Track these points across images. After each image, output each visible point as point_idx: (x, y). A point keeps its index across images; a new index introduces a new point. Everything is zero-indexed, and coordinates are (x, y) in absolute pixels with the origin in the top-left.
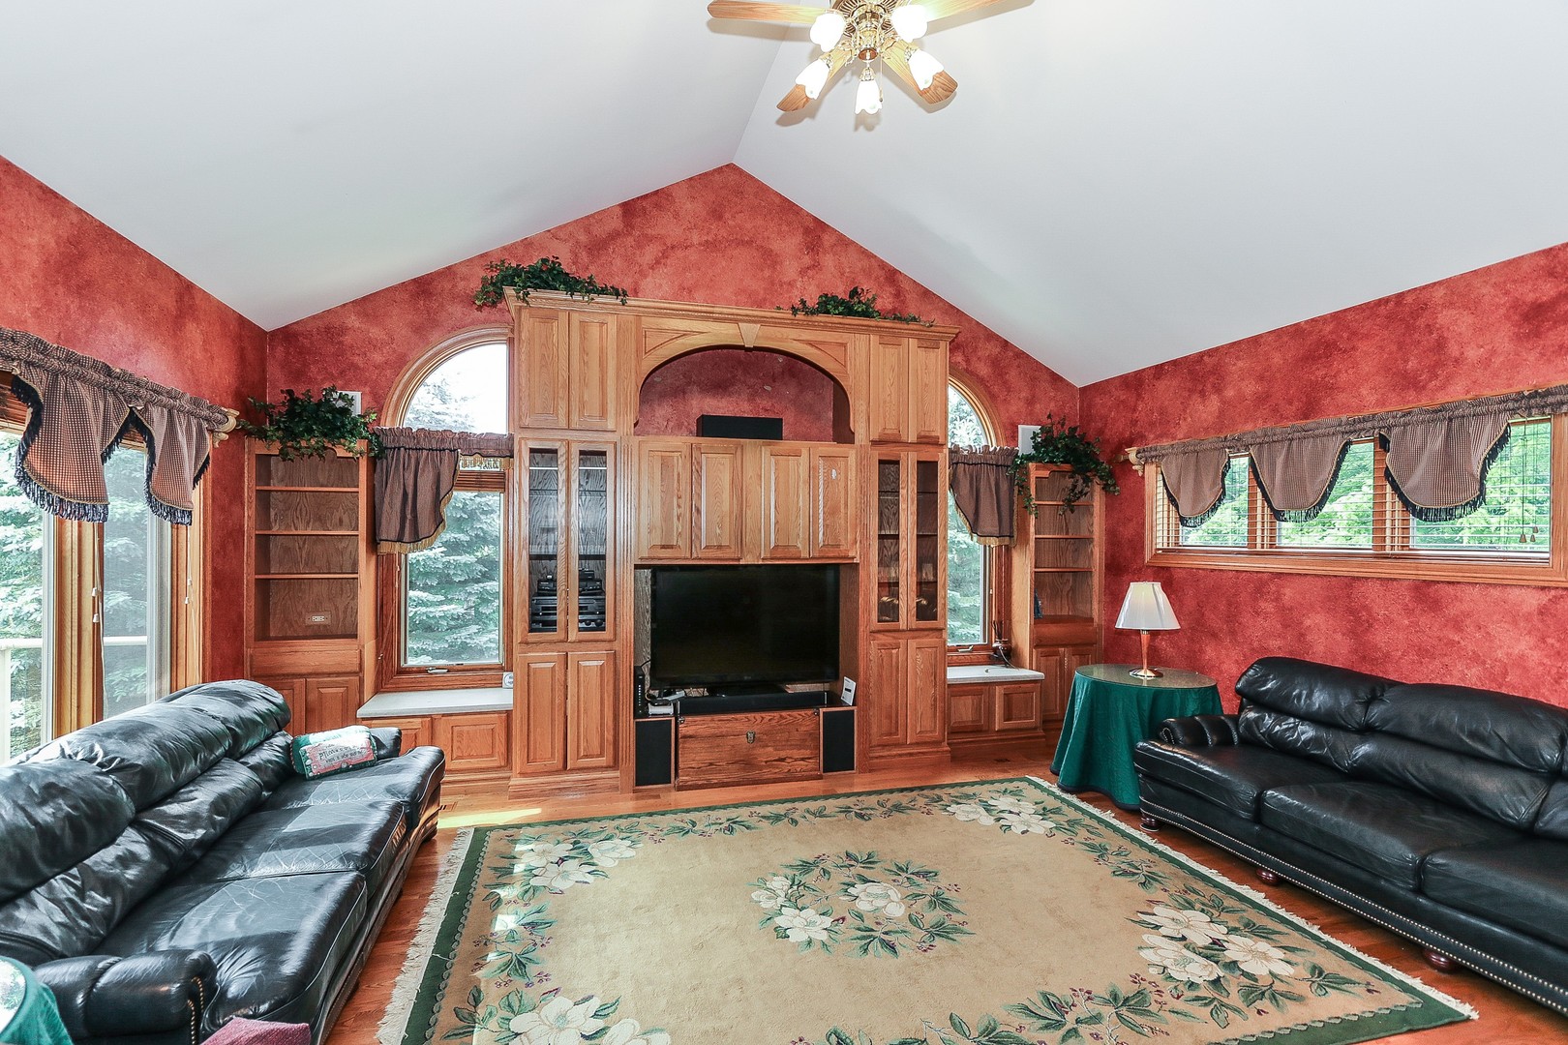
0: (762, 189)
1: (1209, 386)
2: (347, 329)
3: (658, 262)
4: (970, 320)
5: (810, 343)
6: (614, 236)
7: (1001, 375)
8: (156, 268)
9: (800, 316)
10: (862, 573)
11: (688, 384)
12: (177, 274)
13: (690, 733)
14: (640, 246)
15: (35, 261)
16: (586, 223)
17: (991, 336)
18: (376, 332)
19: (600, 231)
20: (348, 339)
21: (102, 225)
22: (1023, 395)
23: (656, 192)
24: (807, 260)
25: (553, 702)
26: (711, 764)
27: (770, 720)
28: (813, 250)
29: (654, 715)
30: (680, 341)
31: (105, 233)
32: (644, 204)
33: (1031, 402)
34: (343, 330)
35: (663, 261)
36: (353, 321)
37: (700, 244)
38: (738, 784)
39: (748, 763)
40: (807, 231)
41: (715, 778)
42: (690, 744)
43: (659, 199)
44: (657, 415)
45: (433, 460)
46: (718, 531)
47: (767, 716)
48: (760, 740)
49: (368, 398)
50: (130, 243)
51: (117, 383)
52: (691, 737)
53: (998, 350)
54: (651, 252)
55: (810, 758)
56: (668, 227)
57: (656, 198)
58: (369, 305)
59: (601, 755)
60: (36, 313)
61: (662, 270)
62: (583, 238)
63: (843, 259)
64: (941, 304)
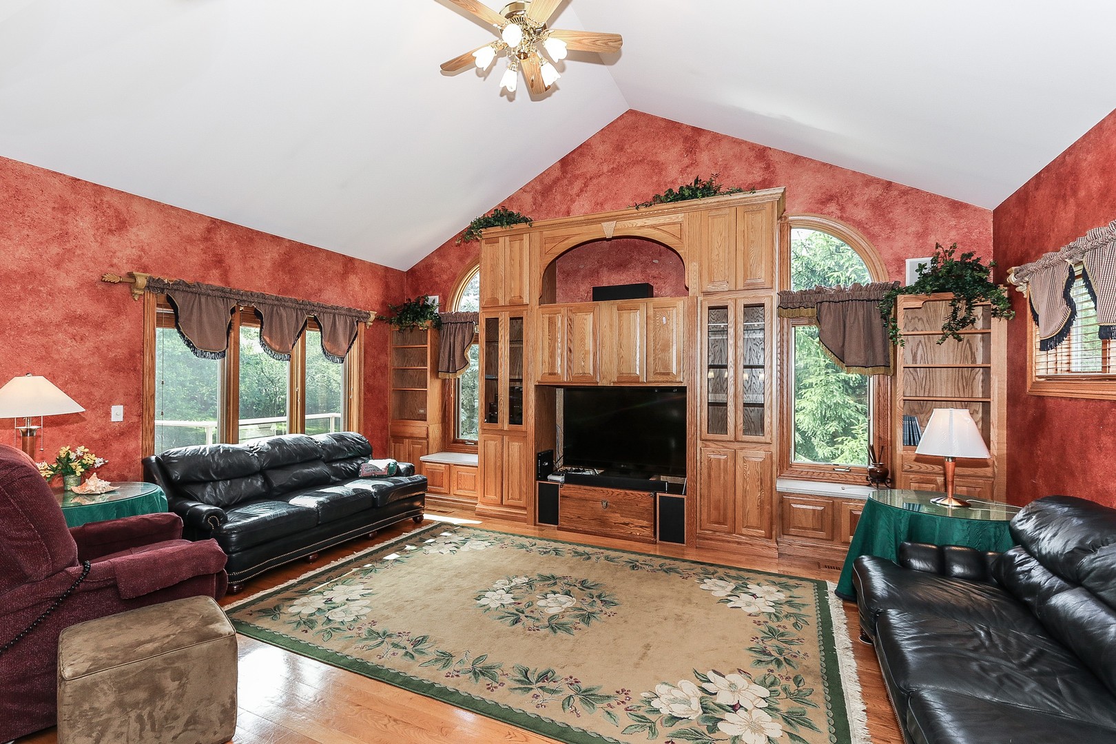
0: (651, 119)
1: (1068, 189)
2: (434, 264)
3: (582, 191)
4: (843, 171)
5: (654, 227)
6: (556, 181)
7: (883, 215)
8: (330, 255)
9: (643, 209)
10: (689, 394)
11: (600, 267)
12: (344, 256)
13: (566, 495)
14: (571, 183)
15: (269, 264)
16: (540, 179)
17: (869, 181)
18: (445, 264)
19: (547, 181)
20: (434, 270)
21: (301, 244)
22: (912, 229)
23: (581, 146)
24: (686, 161)
25: (495, 464)
26: (579, 517)
27: (618, 495)
28: (691, 152)
29: (552, 480)
30: (566, 242)
31: (303, 247)
32: (573, 156)
33: (922, 235)
34: (432, 265)
35: (585, 189)
36: (436, 260)
37: (608, 172)
38: (595, 534)
39: (603, 522)
40: (686, 139)
41: (581, 527)
42: (566, 502)
43: (583, 150)
44: (581, 290)
45: (462, 328)
46: (583, 364)
47: (617, 491)
48: (610, 507)
49: (441, 298)
50: (316, 248)
51: (302, 306)
52: (567, 497)
53: (879, 192)
54: (578, 185)
55: (646, 527)
56: (588, 166)
57: (580, 149)
58: (441, 251)
59: (520, 499)
60: (269, 284)
61: (585, 195)
62: (539, 188)
63: (717, 152)
64: (812, 165)
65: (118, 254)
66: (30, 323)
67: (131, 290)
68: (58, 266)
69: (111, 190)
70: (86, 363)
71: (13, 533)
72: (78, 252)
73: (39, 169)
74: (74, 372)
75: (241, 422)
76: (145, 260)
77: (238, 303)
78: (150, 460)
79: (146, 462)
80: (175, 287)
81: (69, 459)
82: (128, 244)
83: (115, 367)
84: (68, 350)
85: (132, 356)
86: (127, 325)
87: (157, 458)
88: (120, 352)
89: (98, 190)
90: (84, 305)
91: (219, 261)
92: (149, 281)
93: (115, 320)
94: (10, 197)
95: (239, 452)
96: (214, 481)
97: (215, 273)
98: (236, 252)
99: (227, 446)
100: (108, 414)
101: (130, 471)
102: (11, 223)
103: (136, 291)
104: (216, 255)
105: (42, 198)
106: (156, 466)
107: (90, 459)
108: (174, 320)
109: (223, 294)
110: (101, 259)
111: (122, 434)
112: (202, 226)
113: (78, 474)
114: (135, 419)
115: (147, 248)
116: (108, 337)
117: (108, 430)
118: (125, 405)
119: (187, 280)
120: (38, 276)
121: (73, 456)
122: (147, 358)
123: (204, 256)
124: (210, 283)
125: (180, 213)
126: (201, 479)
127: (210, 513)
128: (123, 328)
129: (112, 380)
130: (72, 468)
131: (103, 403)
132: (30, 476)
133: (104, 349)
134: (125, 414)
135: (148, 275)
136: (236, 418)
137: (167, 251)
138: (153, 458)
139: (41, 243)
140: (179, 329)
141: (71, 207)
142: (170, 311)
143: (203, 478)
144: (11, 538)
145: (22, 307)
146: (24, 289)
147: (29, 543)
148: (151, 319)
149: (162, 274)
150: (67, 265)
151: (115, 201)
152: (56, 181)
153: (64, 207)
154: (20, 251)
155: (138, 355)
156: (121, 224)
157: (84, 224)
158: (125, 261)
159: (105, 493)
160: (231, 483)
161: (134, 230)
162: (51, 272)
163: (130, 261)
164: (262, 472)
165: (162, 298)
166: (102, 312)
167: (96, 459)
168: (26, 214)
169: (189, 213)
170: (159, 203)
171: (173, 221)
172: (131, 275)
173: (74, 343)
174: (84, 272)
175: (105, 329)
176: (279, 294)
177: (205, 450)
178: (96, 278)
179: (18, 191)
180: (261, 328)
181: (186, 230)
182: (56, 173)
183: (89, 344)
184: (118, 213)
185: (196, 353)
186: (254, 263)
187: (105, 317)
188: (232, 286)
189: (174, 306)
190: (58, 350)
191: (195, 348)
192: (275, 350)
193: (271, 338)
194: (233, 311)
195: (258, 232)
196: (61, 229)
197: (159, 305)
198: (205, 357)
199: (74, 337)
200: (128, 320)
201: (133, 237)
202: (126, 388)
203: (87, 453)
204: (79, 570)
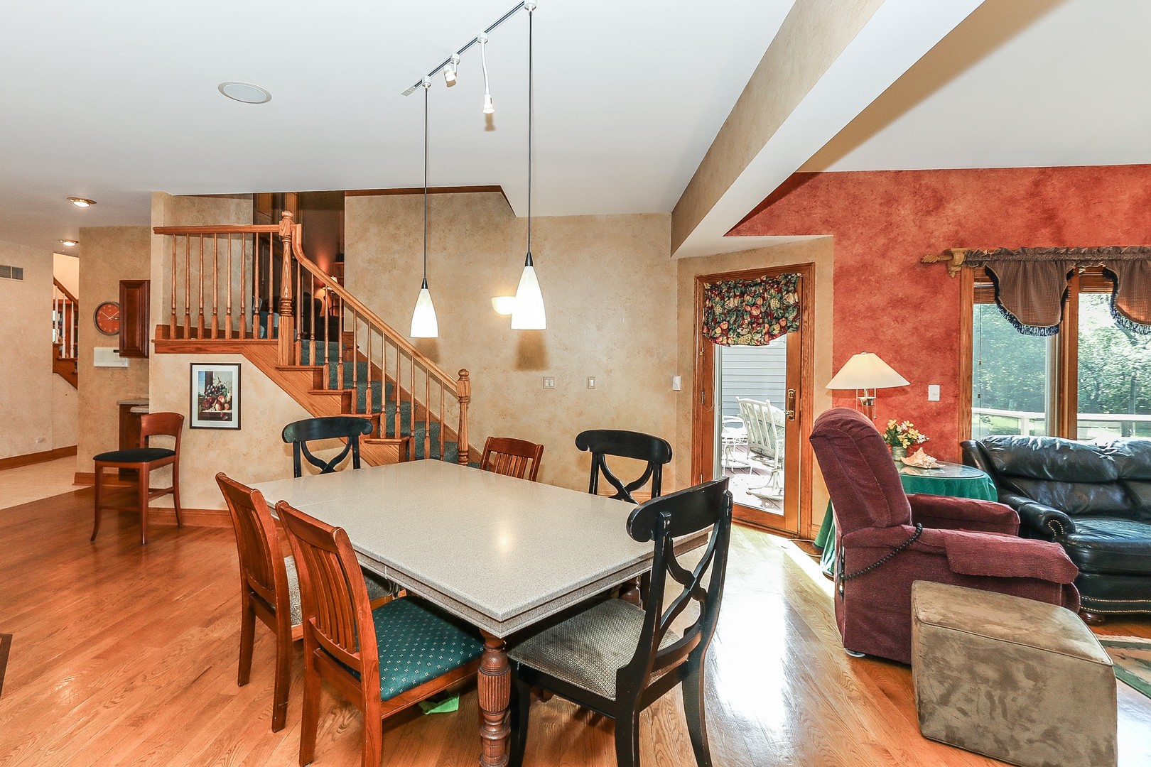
65: (936, 234)
66: (863, 310)
67: (947, 267)
68: (884, 255)
69: (929, 171)
70: (906, 343)
71: (863, 482)
72: (900, 239)
73: (870, 172)
74: (896, 352)
75: (1080, 416)
76: (962, 234)
77: (1077, 264)
78: (969, 444)
79: (965, 446)
80: (995, 258)
81: (896, 432)
82: (945, 221)
83: (932, 346)
84: (891, 331)
85: (948, 335)
86: (943, 304)
87: (977, 443)
88: (937, 332)
89: (918, 175)
90: (905, 289)
91: (1050, 217)
92: (966, 256)
93: (932, 300)
94: (850, 203)
95: (1082, 451)
96: (1049, 480)
97: (1045, 232)
98: (1074, 200)
99: (1065, 441)
100: (925, 393)
101: (946, 453)
102: (850, 226)
103: (953, 269)
104: (1046, 211)
105: (873, 197)
106: (977, 450)
107: (914, 433)
108: (995, 295)
109: (1056, 257)
110: (920, 242)
111: (938, 414)
112: (1027, 181)
113: (905, 447)
114: (951, 400)
115: (963, 221)
116: (926, 317)
117: (925, 409)
118: (941, 385)
119: (1009, 247)
120: (869, 268)
121: (899, 429)
122: (964, 337)
123: (1030, 216)
124: (1038, 245)
125: (1001, 173)
126: (1033, 474)
127: (1051, 517)
128: (940, 307)
129: (929, 359)
130: (899, 441)
131: (921, 382)
132: (874, 436)
133: (922, 329)
134: (941, 394)
135: (966, 249)
136: (1074, 409)
137: (985, 219)
138: (973, 442)
139: (871, 238)
140: (999, 303)
141: (894, 199)
142: (990, 284)
143: (1035, 474)
144: (860, 485)
145: (857, 296)
146: (859, 280)
147: (874, 493)
148: (968, 295)
149: (980, 246)
150: (892, 253)
151: (933, 182)
152: (883, 179)
153: (890, 201)
154: (856, 249)
155: (955, 334)
156: (938, 202)
157: (905, 212)
158: (941, 240)
159: (931, 469)
160: (1073, 490)
161: (951, 205)
162: (879, 262)
163: (947, 238)
164: (1121, 482)
165: (980, 272)
166: (921, 294)
167: (918, 435)
168: (861, 215)
169: (1011, 170)
170: (976, 170)
171: (992, 185)
172: (948, 253)
173: (896, 325)
174: (904, 257)
175: (923, 310)
176: (1145, 243)
177: (1035, 442)
178: (915, 261)
179: (855, 197)
180: (1114, 293)
181: (1008, 191)
182: (882, 171)
183: (909, 325)
184: (935, 191)
185: (1021, 329)
186: (1102, 209)
187: (923, 297)
188: (1068, 245)
189: (993, 278)
190: (883, 332)
191: (1019, 323)
192: (1136, 321)
193: (1129, 305)
194: (1070, 275)
195: (1108, 167)
196: (886, 222)
197: (976, 280)
198: (1031, 333)
199: (896, 320)
200: (944, 298)
201: (950, 213)
202: (943, 368)
203: (911, 428)
204: (913, 529)
